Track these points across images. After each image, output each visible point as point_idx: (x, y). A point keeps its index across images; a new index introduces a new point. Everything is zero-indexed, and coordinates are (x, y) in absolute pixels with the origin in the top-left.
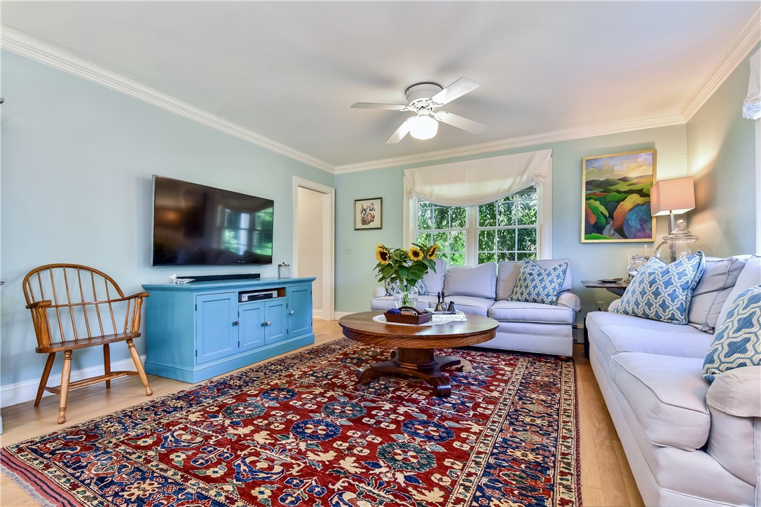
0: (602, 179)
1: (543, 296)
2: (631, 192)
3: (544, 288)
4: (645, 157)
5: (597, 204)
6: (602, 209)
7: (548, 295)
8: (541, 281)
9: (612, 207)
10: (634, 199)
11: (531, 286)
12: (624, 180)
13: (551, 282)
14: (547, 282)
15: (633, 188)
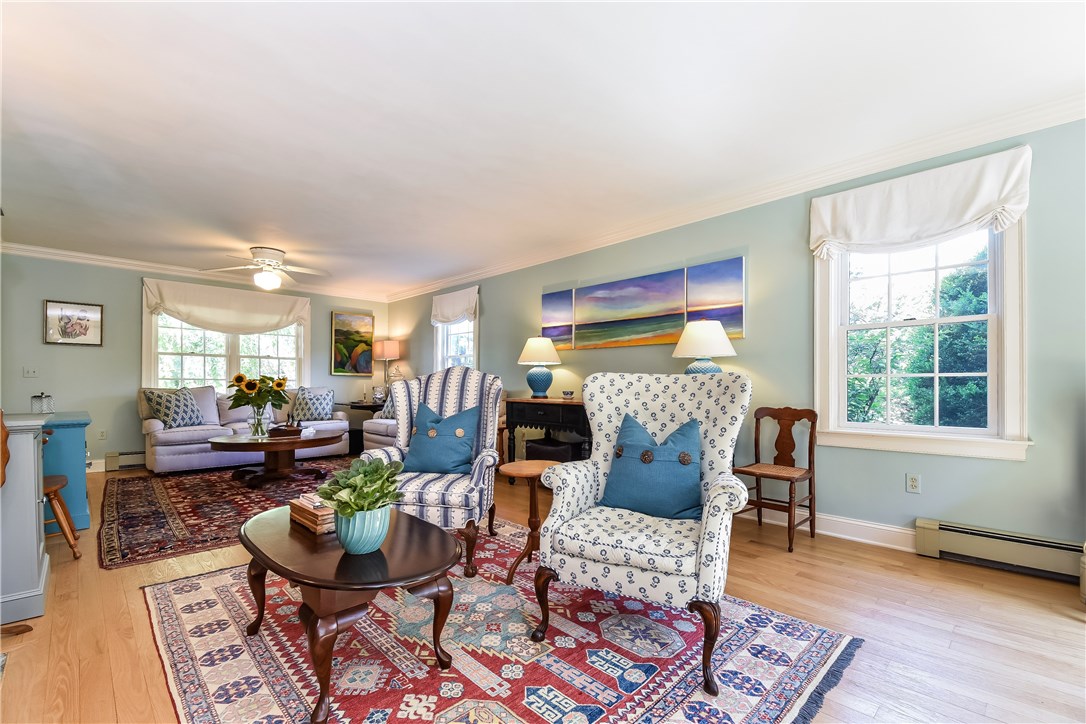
0: (345, 330)
1: (323, 415)
2: (361, 342)
3: (324, 409)
4: (368, 320)
5: (342, 346)
6: (345, 351)
7: (326, 414)
8: (321, 404)
9: (351, 349)
10: (362, 347)
11: (313, 409)
12: (357, 332)
13: (327, 404)
14: (324, 404)
15: (363, 339)
